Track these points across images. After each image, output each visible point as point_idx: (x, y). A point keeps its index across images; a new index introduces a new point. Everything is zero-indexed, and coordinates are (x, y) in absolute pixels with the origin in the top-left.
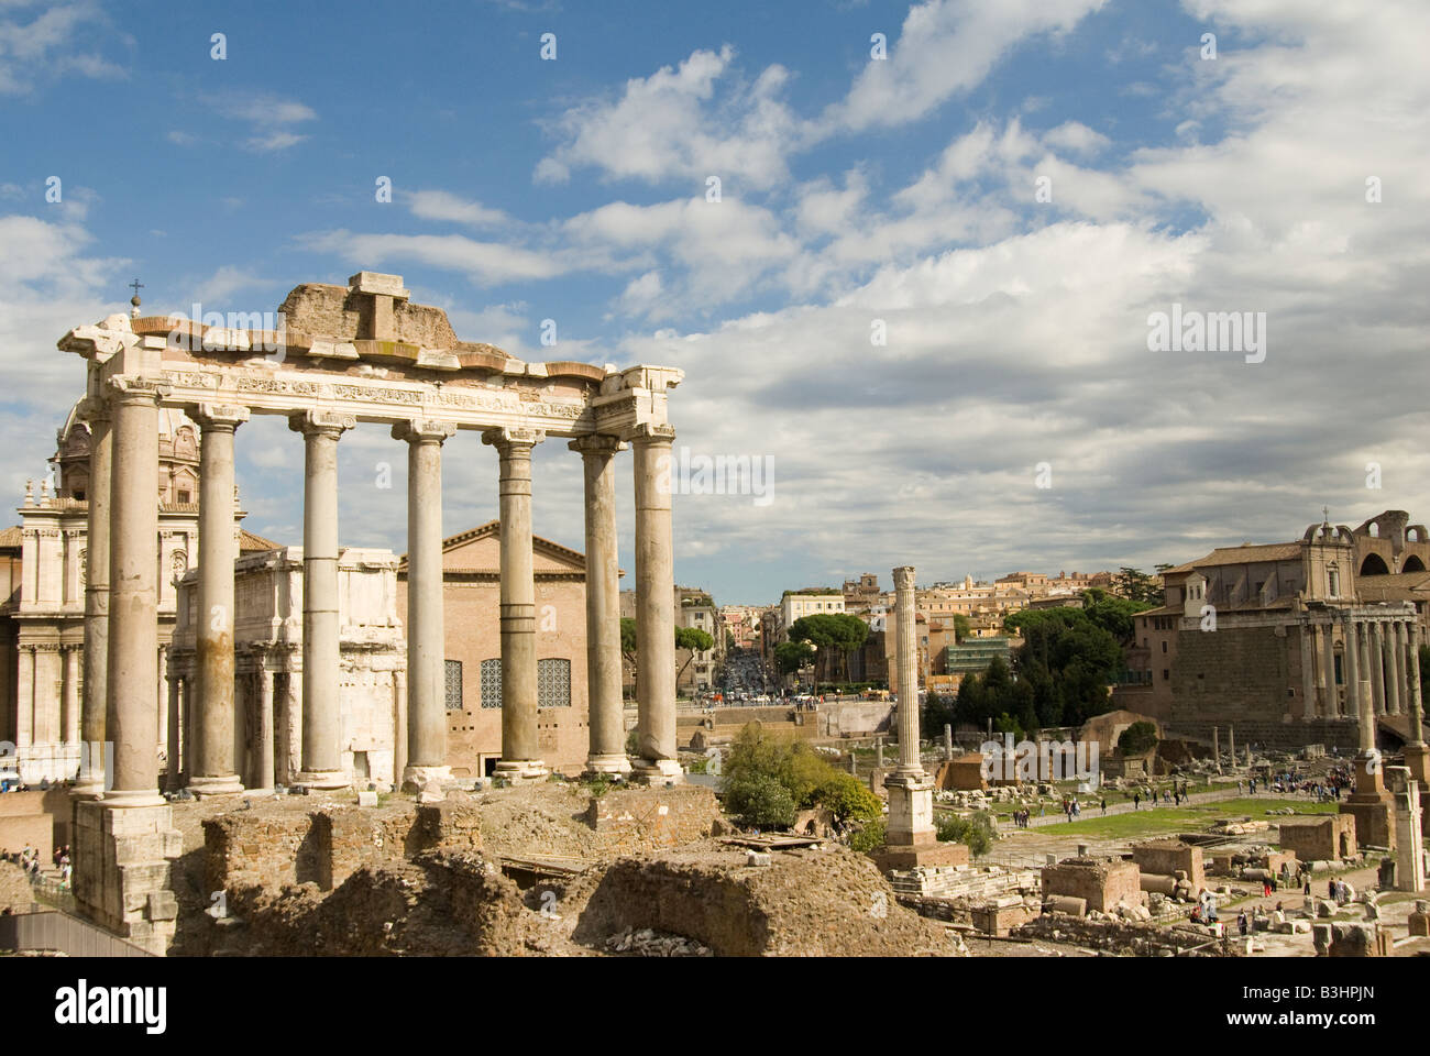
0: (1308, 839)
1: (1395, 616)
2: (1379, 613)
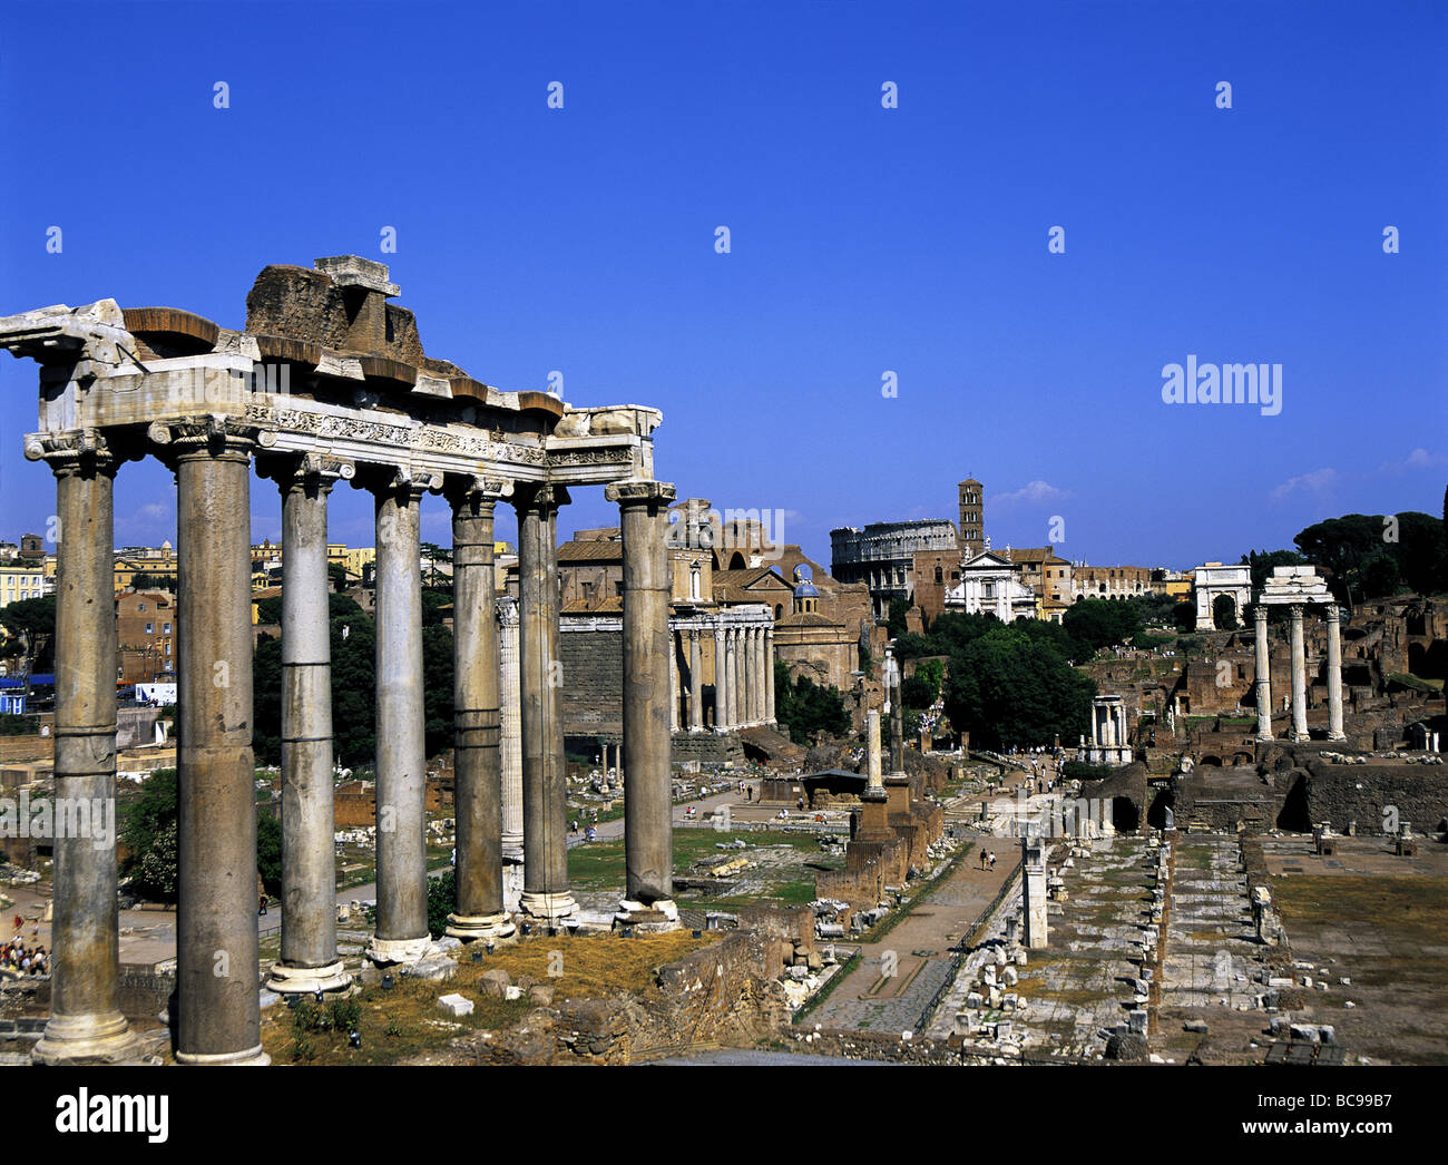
0: (846, 885)
1: (756, 621)
2: (744, 619)
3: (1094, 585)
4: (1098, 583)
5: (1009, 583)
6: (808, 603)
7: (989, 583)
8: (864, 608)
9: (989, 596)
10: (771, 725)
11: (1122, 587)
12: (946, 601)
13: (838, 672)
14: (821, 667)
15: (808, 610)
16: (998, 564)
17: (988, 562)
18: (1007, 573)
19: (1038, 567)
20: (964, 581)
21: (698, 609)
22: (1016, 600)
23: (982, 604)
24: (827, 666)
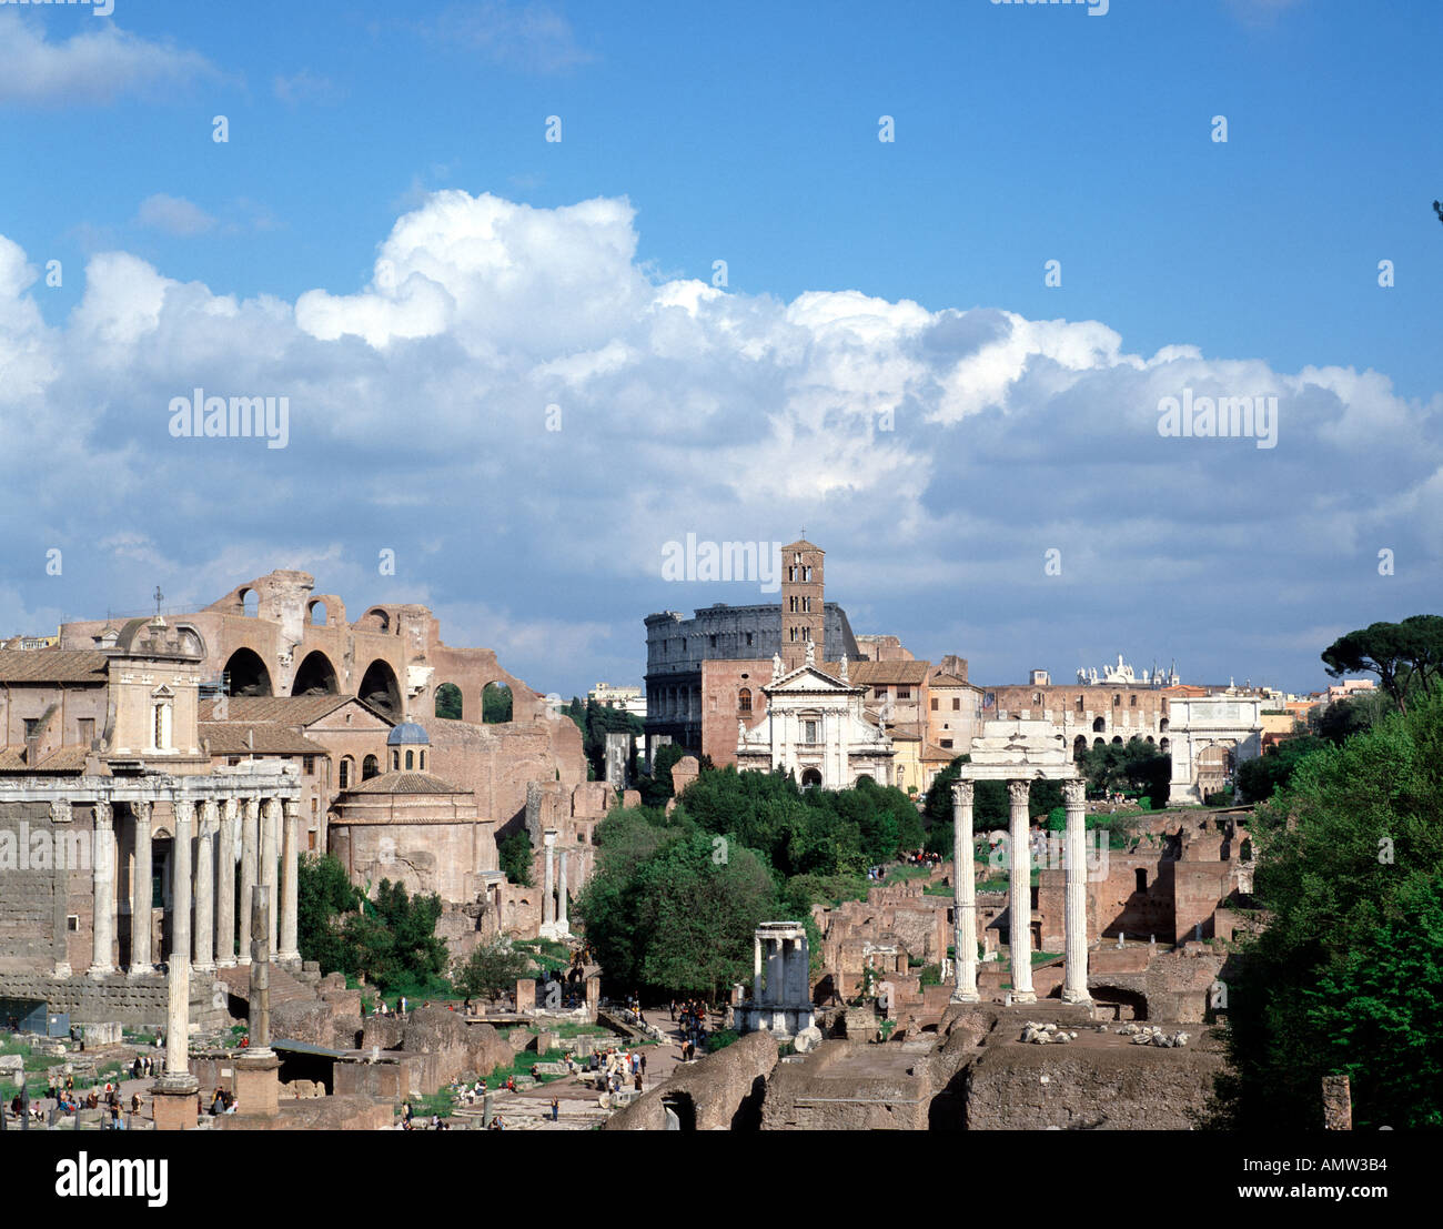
1: (263, 788)
2: (235, 784)
3: (1084, 719)
4: (1091, 716)
5: (844, 719)
6: (410, 753)
7: (812, 719)
8: (542, 762)
9: (812, 741)
10: (289, 963)
11: (1134, 723)
12: (741, 748)
13: (451, 872)
14: (420, 861)
15: (409, 765)
16: (833, 688)
17: (812, 682)
18: (840, 702)
19: (913, 691)
20: (770, 714)
21: (150, 768)
22: (856, 749)
23: (799, 755)
24: (432, 861)
